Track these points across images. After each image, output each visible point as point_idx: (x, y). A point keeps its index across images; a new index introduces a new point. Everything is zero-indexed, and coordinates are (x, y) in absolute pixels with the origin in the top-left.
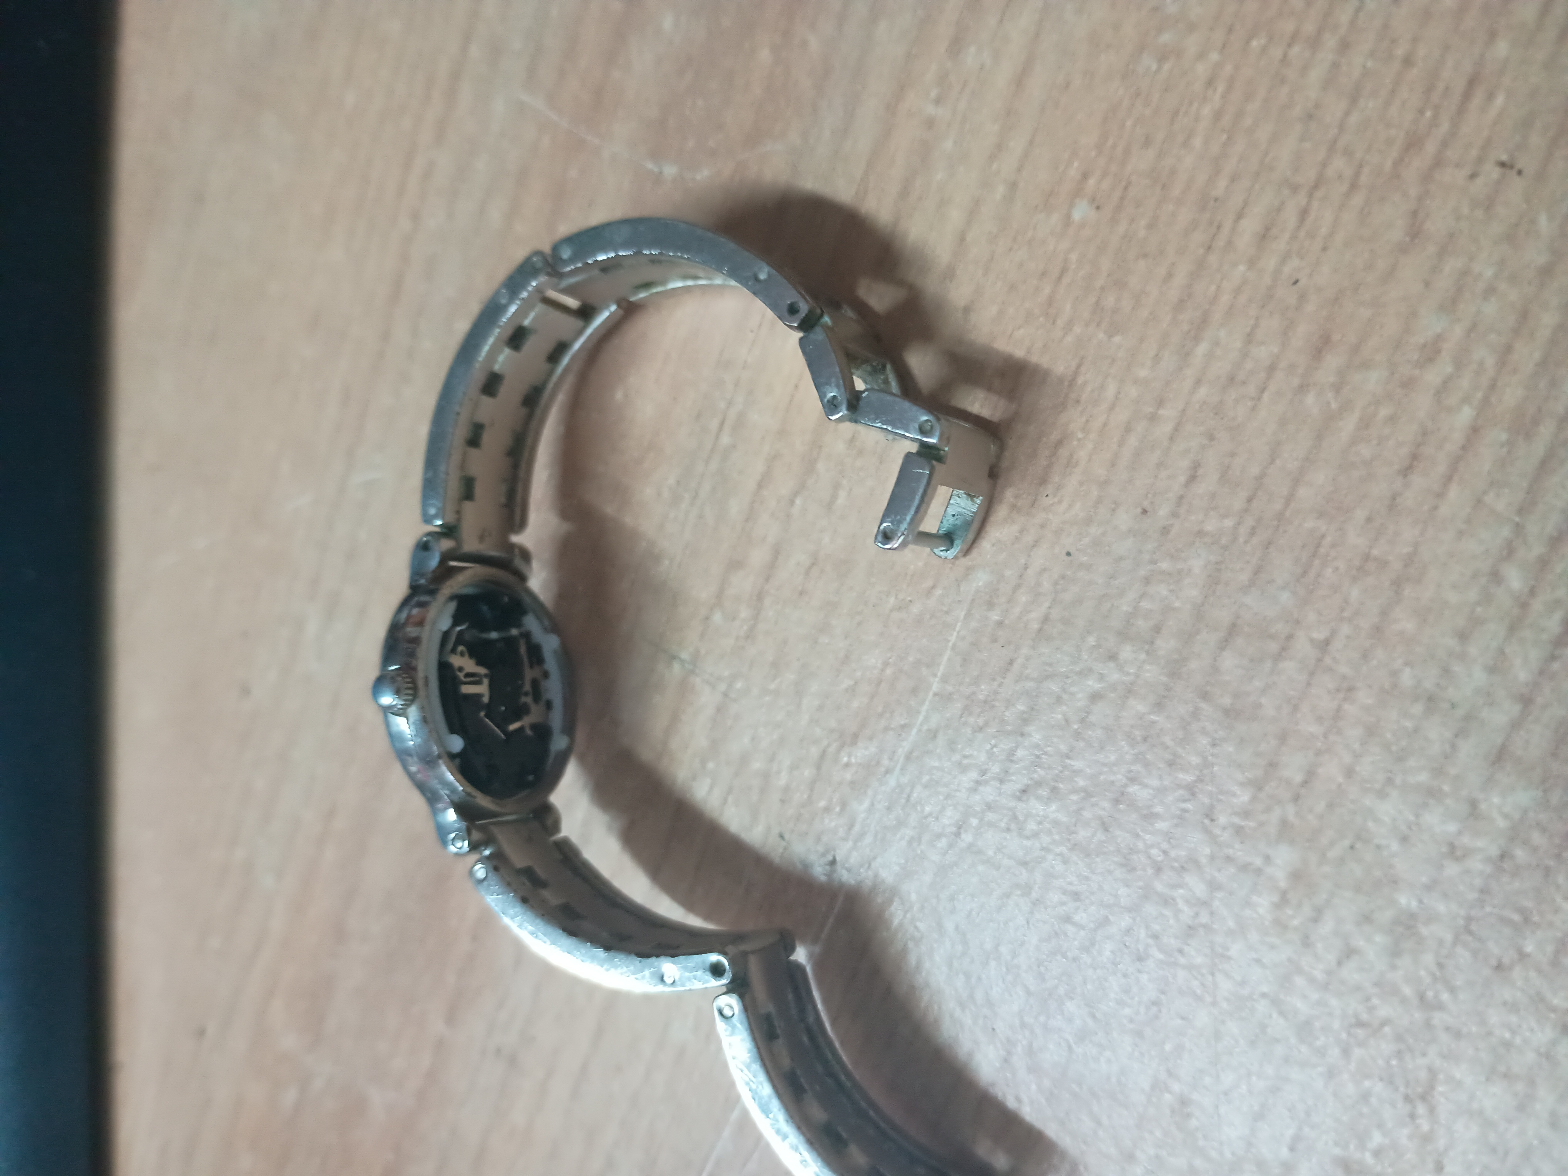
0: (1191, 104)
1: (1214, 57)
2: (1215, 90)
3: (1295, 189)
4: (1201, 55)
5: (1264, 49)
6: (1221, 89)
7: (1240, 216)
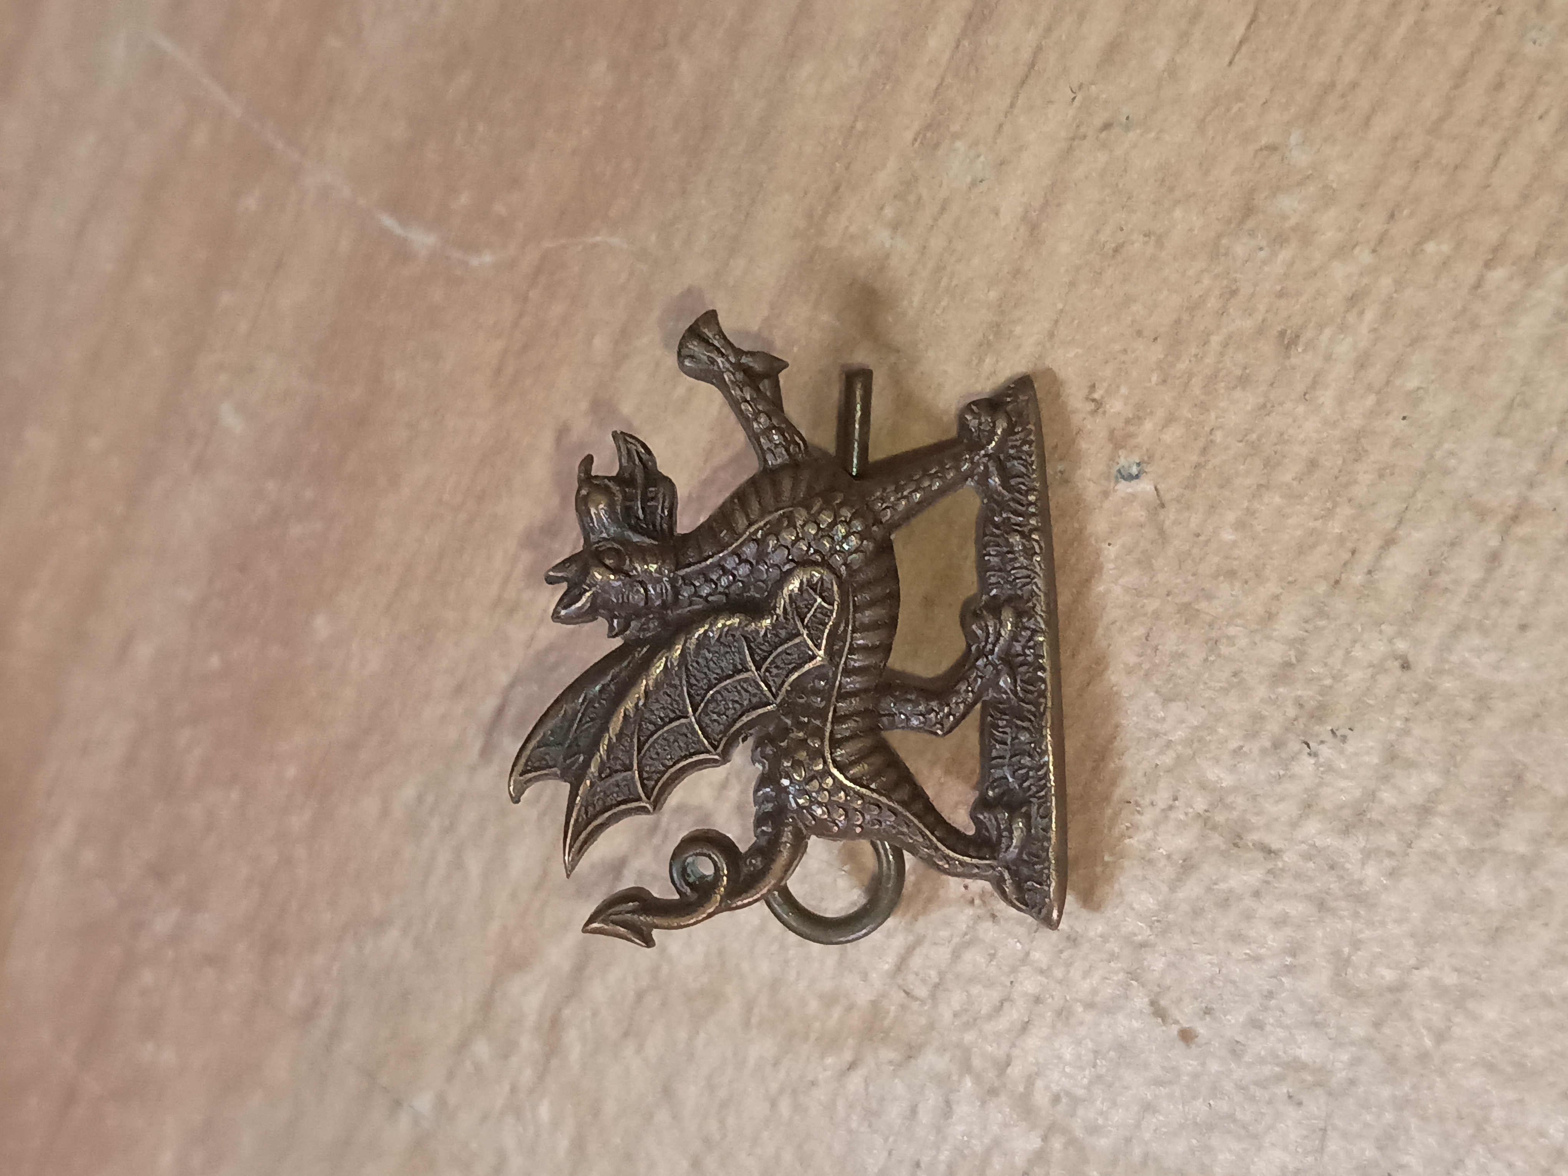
0: (1321, 327)
1: (1364, 256)
2: (1362, 313)
3: (1482, 514)
4: (1342, 251)
5: (1446, 264)
6: (1370, 315)
7: (1389, 542)
